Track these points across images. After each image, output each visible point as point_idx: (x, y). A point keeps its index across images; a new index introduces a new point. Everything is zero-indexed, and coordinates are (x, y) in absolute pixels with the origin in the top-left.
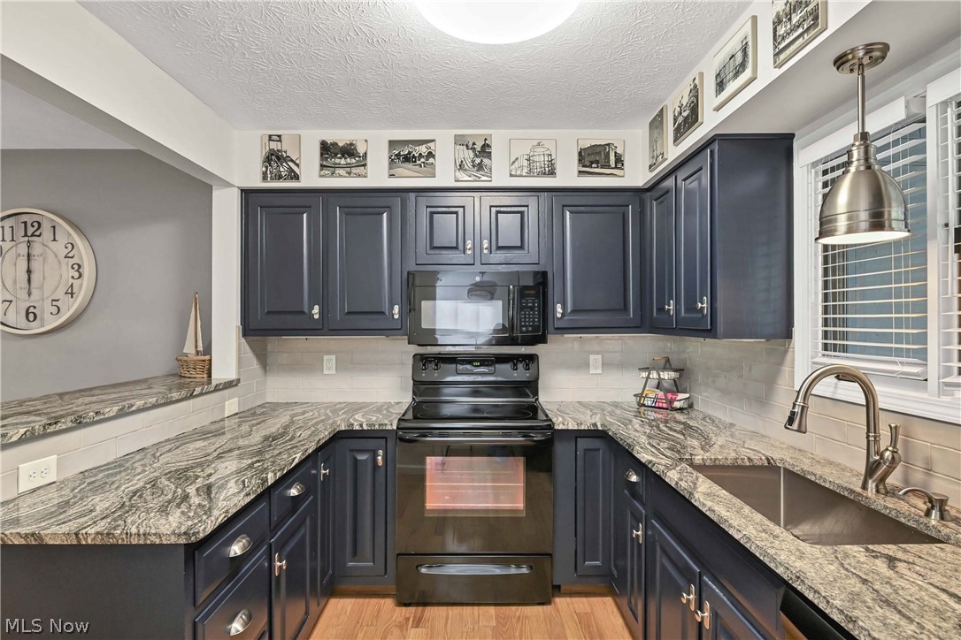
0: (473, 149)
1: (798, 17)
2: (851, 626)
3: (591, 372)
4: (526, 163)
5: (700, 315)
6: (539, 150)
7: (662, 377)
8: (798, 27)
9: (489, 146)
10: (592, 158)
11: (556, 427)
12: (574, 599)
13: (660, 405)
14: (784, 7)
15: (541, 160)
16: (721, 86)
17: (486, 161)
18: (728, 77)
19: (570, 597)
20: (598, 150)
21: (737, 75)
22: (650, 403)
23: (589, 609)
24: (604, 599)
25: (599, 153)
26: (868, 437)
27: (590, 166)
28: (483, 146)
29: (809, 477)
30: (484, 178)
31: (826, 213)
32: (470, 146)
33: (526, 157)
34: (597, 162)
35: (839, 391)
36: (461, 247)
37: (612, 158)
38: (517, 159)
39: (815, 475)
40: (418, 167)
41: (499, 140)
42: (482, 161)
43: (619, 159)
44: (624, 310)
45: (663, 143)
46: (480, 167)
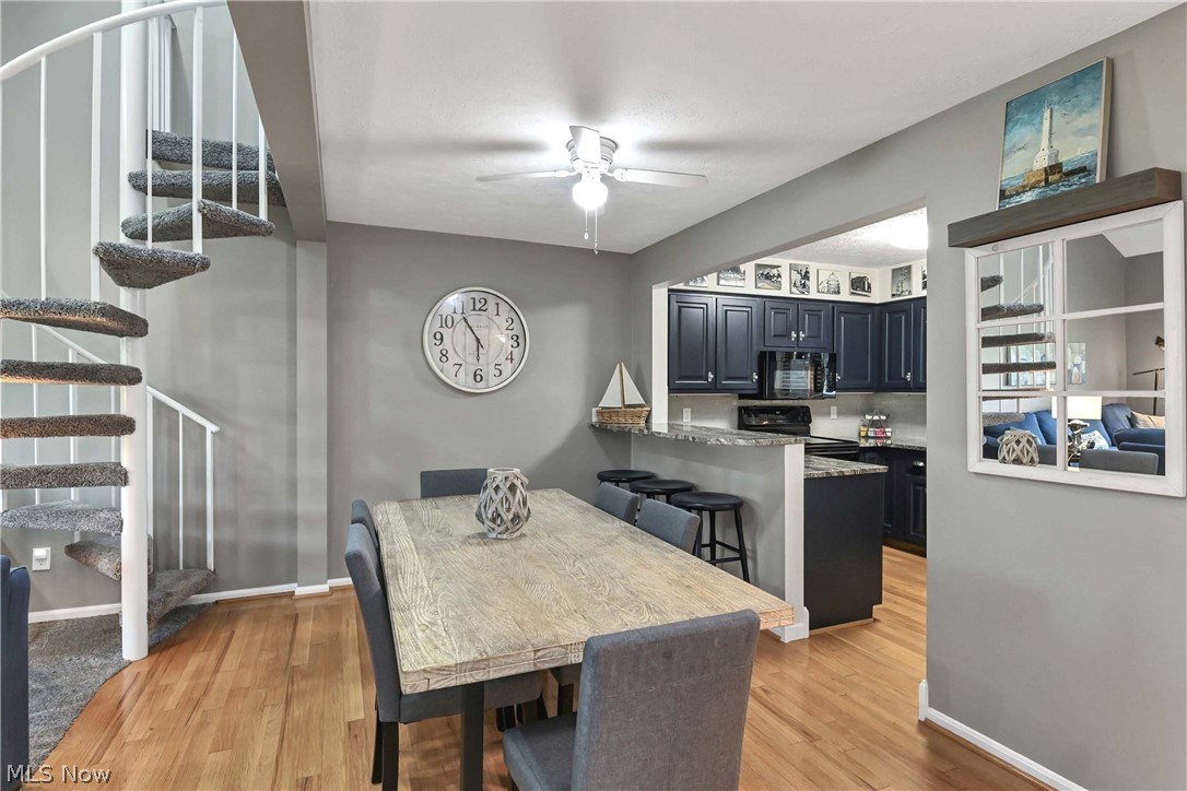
0: (800, 274)
3: (832, 418)
4: (826, 285)
6: (834, 278)
7: (882, 419)
10: (857, 284)
15: (833, 283)
17: (807, 282)
20: (859, 279)
25: (860, 282)
27: (856, 289)
28: (805, 272)
30: (807, 292)
32: (799, 272)
33: (827, 281)
34: (859, 287)
36: (789, 335)
37: (866, 285)
38: (822, 282)
40: (773, 283)
41: (813, 269)
42: (805, 282)
43: (869, 286)
44: (867, 378)
45: (910, 285)
46: (804, 286)
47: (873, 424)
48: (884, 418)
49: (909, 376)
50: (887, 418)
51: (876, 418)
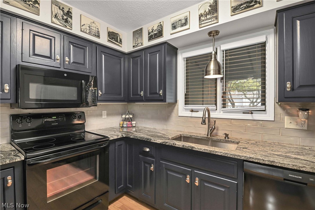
0: (63, 11)
1: (209, 17)
2: (273, 163)
3: (103, 117)
4: (88, 28)
5: (158, 96)
6: (93, 25)
7: (130, 117)
8: (209, 19)
9: (71, 12)
10: (113, 36)
11: (110, 139)
12: (115, 203)
13: (129, 126)
14: (204, 12)
15: (94, 29)
16: (174, 27)
17: (69, 19)
18: (178, 26)
19: (112, 203)
20: (115, 34)
21: (182, 26)
22: (126, 126)
23: (121, 204)
24: (123, 197)
25: (115, 36)
26: (208, 124)
27: (112, 39)
28: (68, 12)
29: (193, 137)
30: (68, 27)
31: (208, 70)
32: (61, 9)
33: (88, 25)
34: (114, 39)
35: (193, 115)
36: (53, 58)
37: (119, 39)
38: (84, 25)
39: (195, 136)
40: (28, 6)
41: (76, 12)
42: (67, 18)
43: (121, 40)
44: (120, 94)
45: (142, 39)
46: (66, 21)
47: (125, 120)
48: (131, 116)
49: (142, 93)
50: (133, 116)
51: (127, 116)
